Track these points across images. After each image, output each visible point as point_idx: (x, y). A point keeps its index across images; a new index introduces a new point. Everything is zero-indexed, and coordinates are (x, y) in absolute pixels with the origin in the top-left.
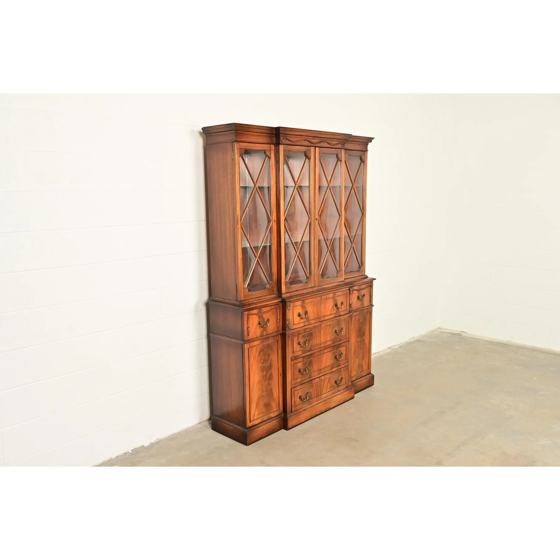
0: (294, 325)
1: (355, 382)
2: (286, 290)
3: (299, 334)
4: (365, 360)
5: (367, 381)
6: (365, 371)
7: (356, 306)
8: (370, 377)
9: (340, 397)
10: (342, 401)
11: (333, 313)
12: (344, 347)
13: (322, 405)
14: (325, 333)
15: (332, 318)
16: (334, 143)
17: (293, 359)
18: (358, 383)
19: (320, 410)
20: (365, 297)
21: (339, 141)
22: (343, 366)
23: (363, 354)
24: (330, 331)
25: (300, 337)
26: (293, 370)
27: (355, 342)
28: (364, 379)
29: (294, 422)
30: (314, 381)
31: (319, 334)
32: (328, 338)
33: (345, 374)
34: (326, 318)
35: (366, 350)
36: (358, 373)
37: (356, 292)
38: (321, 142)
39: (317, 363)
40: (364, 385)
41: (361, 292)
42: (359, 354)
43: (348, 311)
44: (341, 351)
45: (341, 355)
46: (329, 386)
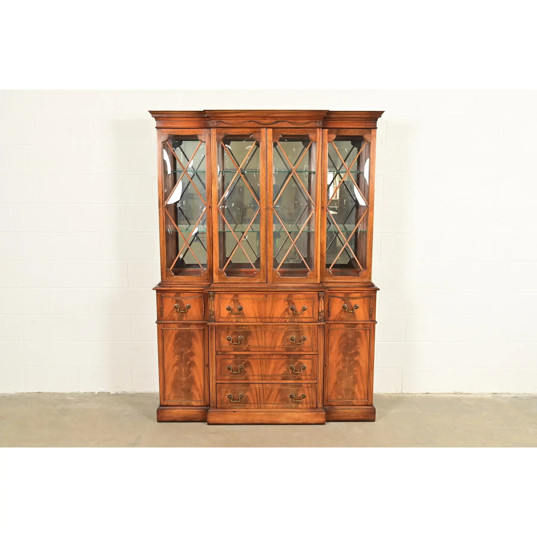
0: (220, 317)
1: (336, 407)
2: (219, 280)
3: (229, 329)
4: (359, 387)
5: (360, 413)
6: (359, 399)
7: (339, 317)
8: (366, 409)
9: (296, 415)
10: (300, 422)
11: (287, 316)
12: (309, 361)
13: (264, 415)
14: (273, 336)
15: (285, 322)
16: (302, 121)
17: (220, 353)
18: (342, 411)
19: (260, 420)
20: (357, 308)
21: (310, 119)
22: (307, 382)
23: (355, 377)
24: (282, 336)
25: (230, 333)
26: (219, 366)
27: (340, 360)
28: (354, 409)
29: (218, 420)
30: (252, 386)
31: (263, 335)
32: (279, 343)
33: (310, 392)
34: (274, 320)
35: (361, 374)
36: (345, 398)
37: (340, 299)
38: (277, 122)
39: (260, 367)
40: (353, 415)
41: (349, 301)
42: (348, 376)
43: (315, 319)
44: (302, 364)
45: (303, 369)
46: (279, 398)
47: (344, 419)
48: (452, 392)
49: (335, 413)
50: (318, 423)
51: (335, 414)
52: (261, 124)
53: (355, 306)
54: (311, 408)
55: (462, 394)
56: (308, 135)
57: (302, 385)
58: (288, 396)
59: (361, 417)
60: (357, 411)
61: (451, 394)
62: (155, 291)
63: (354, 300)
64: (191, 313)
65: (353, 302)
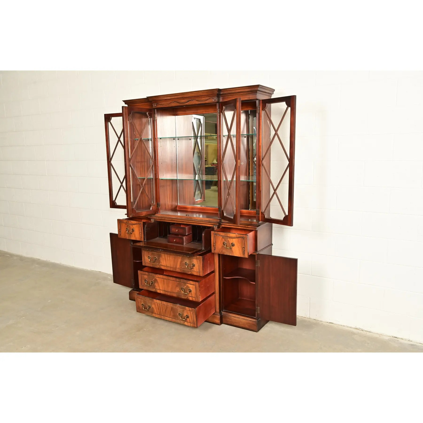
5: (246, 323)
7: (222, 251)
8: (251, 321)
12: (193, 286)
14: (174, 259)
16: (204, 99)
18: (233, 318)
20: (233, 245)
21: (209, 97)
24: (180, 261)
25: (150, 253)
28: (242, 319)
31: (169, 258)
32: (178, 266)
37: (221, 237)
38: (188, 101)
40: (241, 323)
41: (228, 239)
44: (189, 287)
45: (189, 292)
46: (172, 314)
47: (235, 324)
49: (229, 318)
51: (229, 320)
52: (179, 103)
53: (232, 244)
58: (178, 314)
59: (247, 326)
60: (244, 321)
63: (231, 239)
64: (134, 235)
65: (230, 240)
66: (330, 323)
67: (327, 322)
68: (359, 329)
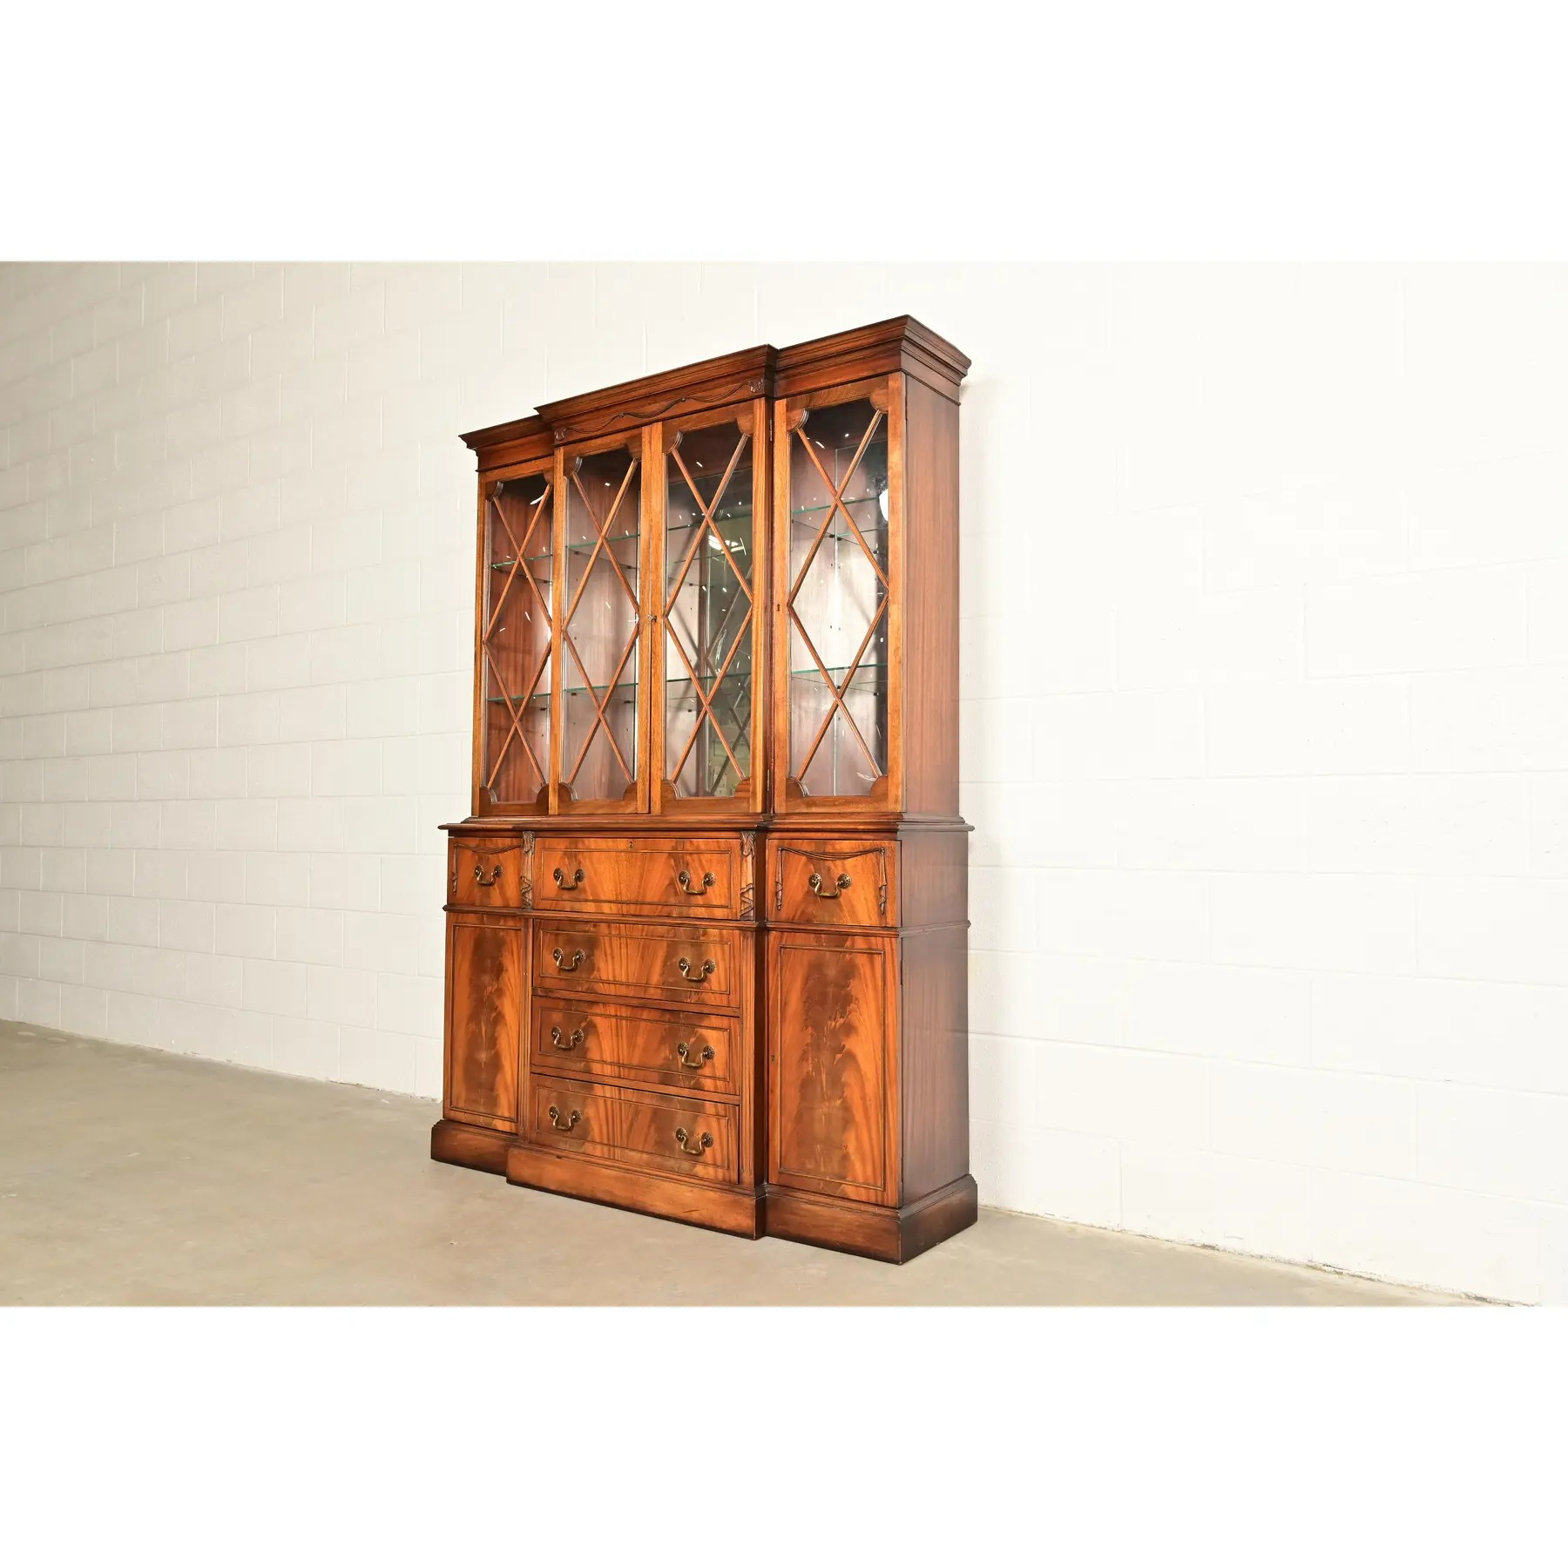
0: (542, 897)
1: (798, 1195)
2: (559, 807)
3: (558, 929)
4: (858, 1139)
5: (857, 1226)
6: (861, 1181)
7: (803, 912)
8: (875, 1214)
9: (687, 1196)
10: (695, 1216)
11: (672, 900)
12: (720, 1033)
13: (616, 1179)
14: (643, 953)
15: (669, 916)
16: (722, 390)
17: (540, 993)
18: (811, 1208)
19: (608, 1192)
20: (844, 884)
21: (738, 381)
22: (716, 1097)
23: (846, 1108)
24: (661, 954)
25: (561, 939)
26: (538, 1024)
27: (807, 1045)
28: (842, 1208)
29: (526, 1172)
30: (598, 1090)
31: (624, 951)
32: (655, 978)
33: (724, 1131)
34: (646, 910)
35: (863, 1098)
36: (822, 1169)
37: (804, 859)
38: (670, 406)
39: (615, 1038)
40: (839, 1229)
41: (827, 863)
42: (829, 1100)
43: (734, 910)
44: (706, 1041)
45: (705, 1056)
46: (653, 1135)
47: (813, 1234)
48: (1301, 1258)
49: (792, 1213)
50: (737, 1229)
51: (794, 1217)
52: (639, 417)
53: (840, 878)
54: (724, 1180)
55: (1341, 1273)
56: (736, 422)
57: (703, 1105)
58: (674, 1135)
59: (859, 1241)
60: (849, 1216)
61: (1295, 1264)
62: (447, 831)
63: (838, 862)
64: (502, 888)
65: (836, 866)
66: (1204, 1246)
67: (1193, 1245)
68: (1325, 1268)
